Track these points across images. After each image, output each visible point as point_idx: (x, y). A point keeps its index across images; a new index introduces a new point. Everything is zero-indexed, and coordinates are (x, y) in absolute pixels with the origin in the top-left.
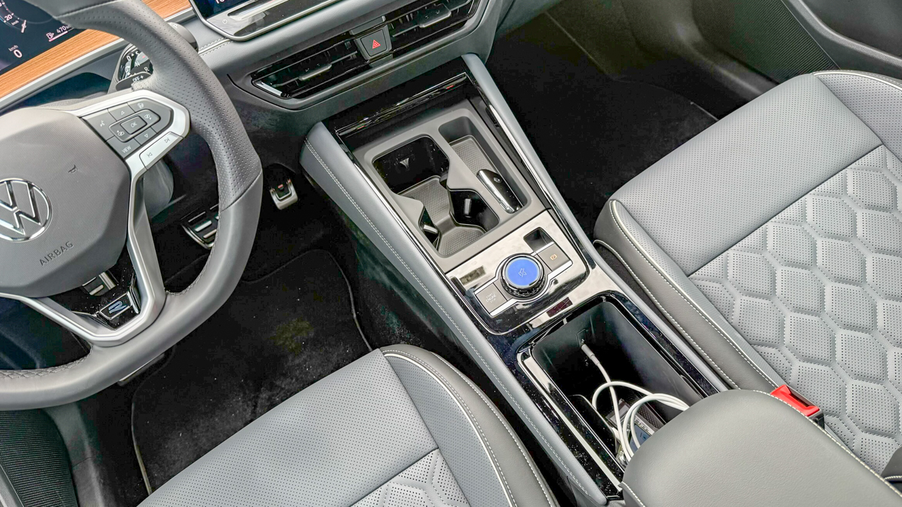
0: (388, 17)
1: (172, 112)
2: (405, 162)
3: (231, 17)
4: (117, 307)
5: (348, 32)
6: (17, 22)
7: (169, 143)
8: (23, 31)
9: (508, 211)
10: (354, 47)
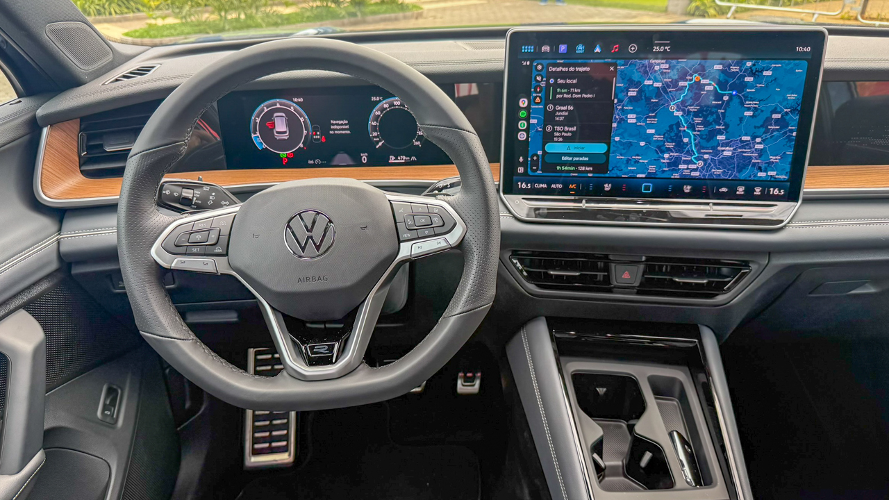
0: (649, 259)
1: (455, 224)
2: (601, 391)
3: (523, 200)
4: (322, 348)
5: (607, 255)
6: (378, 139)
7: (439, 246)
8: (377, 147)
9: (687, 482)
10: (606, 269)
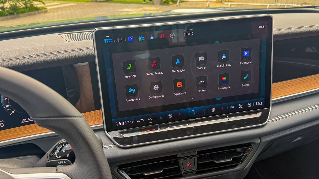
5: (176, 155)
6: (10, 109)
8: (11, 115)
